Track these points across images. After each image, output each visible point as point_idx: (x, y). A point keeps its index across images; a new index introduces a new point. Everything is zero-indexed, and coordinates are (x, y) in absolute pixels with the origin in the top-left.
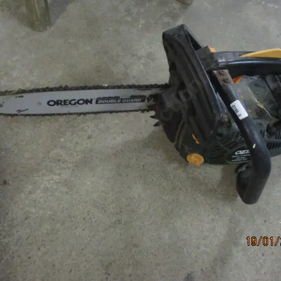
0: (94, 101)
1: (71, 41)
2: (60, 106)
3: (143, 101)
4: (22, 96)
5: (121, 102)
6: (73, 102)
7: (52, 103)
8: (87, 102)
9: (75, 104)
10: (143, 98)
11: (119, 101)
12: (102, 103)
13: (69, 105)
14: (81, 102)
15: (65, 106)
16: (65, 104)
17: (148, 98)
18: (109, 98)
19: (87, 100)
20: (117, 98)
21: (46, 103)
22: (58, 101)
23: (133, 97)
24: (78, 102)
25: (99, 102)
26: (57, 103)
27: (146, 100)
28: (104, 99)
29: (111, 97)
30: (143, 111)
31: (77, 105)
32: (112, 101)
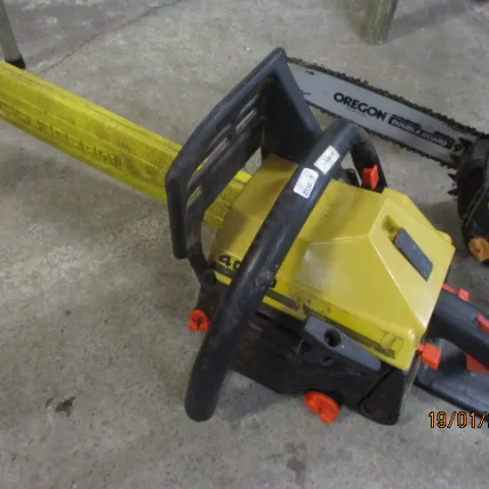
0: (387, 118)
1: (400, 66)
2: (346, 105)
3: (448, 147)
4: (312, 74)
5: (420, 135)
6: (363, 108)
7: (339, 97)
8: (379, 114)
9: (364, 111)
10: (449, 142)
11: (418, 132)
12: (396, 125)
13: (357, 110)
14: (372, 111)
15: (352, 109)
16: (353, 106)
17: (456, 146)
18: (407, 122)
19: (380, 112)
20: (417, 126)
21: (333, 95)
22: (347, 98)
23: (437, 134)
24: (368, 111)
25: (393, 122)
26: (346, 100)
27: (453, 148)
28: (401, 120)
29: (409, 121)
30: (443, 163)
31: (366, 113)
32: (409, 128)
